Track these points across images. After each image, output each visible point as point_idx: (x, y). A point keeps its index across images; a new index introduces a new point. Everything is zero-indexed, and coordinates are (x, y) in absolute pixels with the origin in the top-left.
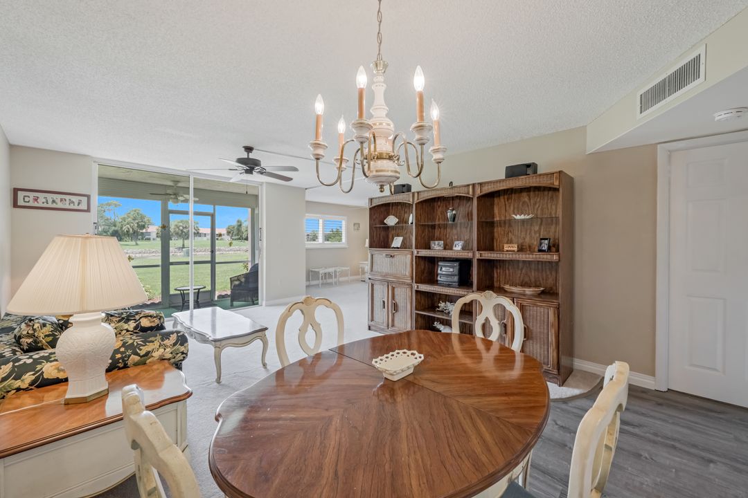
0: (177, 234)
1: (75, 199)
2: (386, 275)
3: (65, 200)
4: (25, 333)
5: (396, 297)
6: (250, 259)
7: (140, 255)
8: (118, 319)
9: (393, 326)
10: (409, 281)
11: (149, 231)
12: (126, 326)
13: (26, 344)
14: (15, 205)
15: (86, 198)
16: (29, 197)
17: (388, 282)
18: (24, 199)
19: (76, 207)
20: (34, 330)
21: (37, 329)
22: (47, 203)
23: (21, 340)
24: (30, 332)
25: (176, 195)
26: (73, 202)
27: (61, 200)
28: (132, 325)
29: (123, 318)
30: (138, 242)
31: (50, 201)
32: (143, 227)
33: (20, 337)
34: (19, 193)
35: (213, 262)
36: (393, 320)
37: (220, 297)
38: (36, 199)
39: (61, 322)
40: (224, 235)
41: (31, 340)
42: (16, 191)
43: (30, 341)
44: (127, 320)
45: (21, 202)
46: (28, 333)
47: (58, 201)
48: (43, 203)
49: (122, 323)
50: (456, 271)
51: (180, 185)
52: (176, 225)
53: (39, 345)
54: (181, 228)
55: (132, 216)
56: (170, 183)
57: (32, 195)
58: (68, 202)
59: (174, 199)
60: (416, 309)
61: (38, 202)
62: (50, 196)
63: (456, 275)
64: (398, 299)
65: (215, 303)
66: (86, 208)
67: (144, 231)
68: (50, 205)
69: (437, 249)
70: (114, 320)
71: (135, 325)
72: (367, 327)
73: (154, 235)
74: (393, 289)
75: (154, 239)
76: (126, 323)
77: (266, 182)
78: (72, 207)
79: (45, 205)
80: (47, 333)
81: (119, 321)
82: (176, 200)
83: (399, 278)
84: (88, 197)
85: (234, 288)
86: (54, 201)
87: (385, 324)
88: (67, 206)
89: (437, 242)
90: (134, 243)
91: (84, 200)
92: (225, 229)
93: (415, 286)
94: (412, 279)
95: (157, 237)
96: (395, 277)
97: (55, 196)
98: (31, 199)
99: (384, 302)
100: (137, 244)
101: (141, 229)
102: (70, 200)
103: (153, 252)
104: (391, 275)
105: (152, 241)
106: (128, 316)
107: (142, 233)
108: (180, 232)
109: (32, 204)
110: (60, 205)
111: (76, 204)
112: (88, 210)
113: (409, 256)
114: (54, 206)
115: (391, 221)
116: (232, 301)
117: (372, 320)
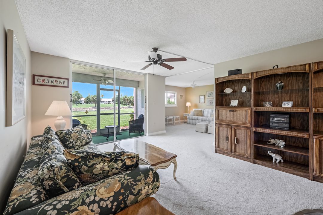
0: (93, 101)
1: (62, 81)
2: (230, 121)
3: (57, 81)
4: (47, 177)
5: (237, 135)
6: (135, 112)
7: (78, 110)
8: (109, 159)
9: (235, 151)
10: (249, 126)
11: (81, 100)
12: (116, 165)
13: (48, 186)
14: (34, 84)
15: (67, 80)
16: (40, 79)
17: (231, 126)
18: (38, 80)
19: (62, 85)
20: (54, 174)
21: (57, 173)
22: (49, 83)
23: (44, 182)
24: (52, 176)
25: (105, 80)
26: (61, 82)
27: (55, 81)
28: (120, 164)
29: (113, 159)
30: (77, 105)
31: (50, 82)
32: (79, 98)
33: (43, 180)
34: (36, 77)
35: (119, 114)
36: (235, 148)
37: (122, 130)
38: (43, 81)
39: (70, 161)
40: (111, 102)
41: (52, 182)
42: (34, 76)
43: (50, 183)
44: (116, 161)
45: (36, 82)
46: (49, 177)
47: (54, 82)
48: (47, 83)
49: (112, 163)
50: (287, 120)
51: (107, 76)
52: (92, 98)
53: (58, 186)
54: (94, 99)
55: (75, 94)
56: (102, 75)
57: (42, 78)
58: (58, 82)
59: (104, 82)
60: (254, 143)
61: (44, 82)
62: (50, 79)
63: (287, 123)
64: (239, 136)
65: (120, 133)
66: (67, 86)
67: (80, 100)
68: (50, 84)
69: (268, 106)
70: (107, 160)
71: (122, 164)
72: (214, 151)
73: (83, 102)
74: (235, 130)
75: (83, 104)
76: (115, 162)
77: (148, 73)
78: (60, 85)
79: (48, 84)
80: (63, 175)
81: (110, 161)
82: (105, 83)
83: (240, 124)
84: (68, 80)
85: (131, 126)
86: (52, 82)
87: (229, 150)
88: (58, 85)
89: (267, 103)
90: (76, 105)
91: (66, 81)
92: (111, 99)
93: (254, 129)
94: (251, 124)
95: (85, 102)
96: (237, 123)
97: (52, 79)
98: (41, 80)
99: (228, 138)
100: (77, 106)
101: (78, 99)
102: (59, 81)
103: (83, 109)
104: (234, 122)
105: (82, 105)
106: (116, 157)
107: (79, 101)
108: (94, 100)
109: (41, 83)
110: (55, 84)
111: (62, 83)
112: (68, 87)
113: (248, 112)
114: (52, 84)
115: (228, 91)
116: (130, 133)
117: (218, 147)
